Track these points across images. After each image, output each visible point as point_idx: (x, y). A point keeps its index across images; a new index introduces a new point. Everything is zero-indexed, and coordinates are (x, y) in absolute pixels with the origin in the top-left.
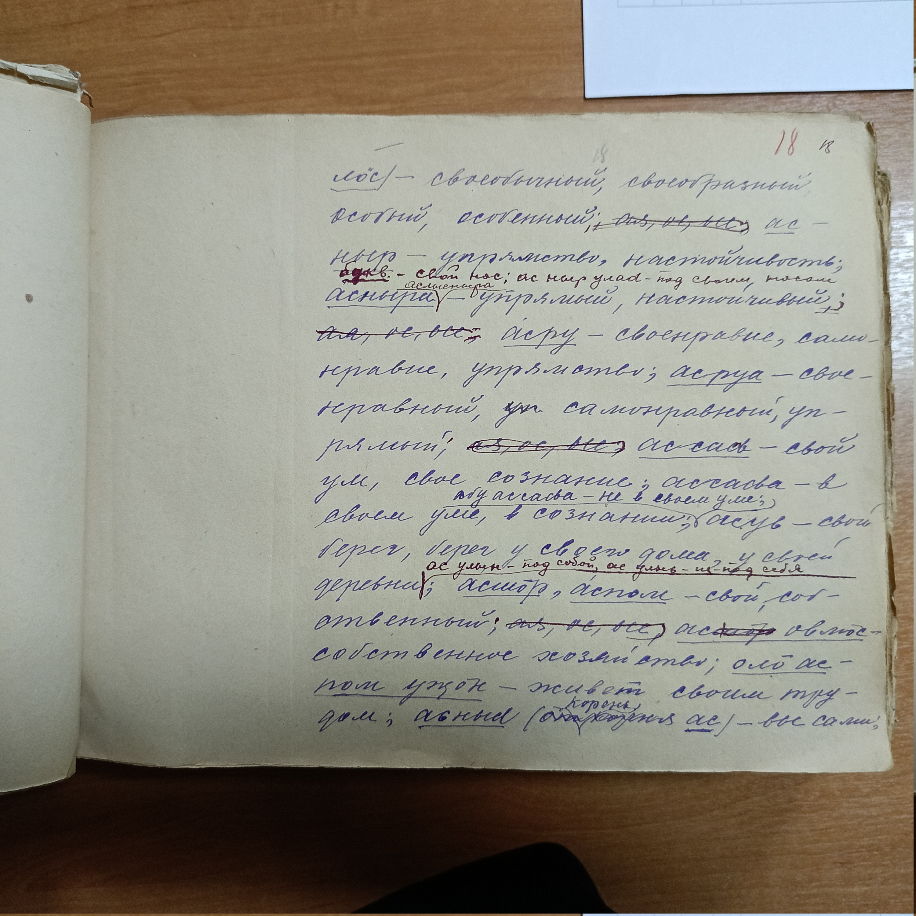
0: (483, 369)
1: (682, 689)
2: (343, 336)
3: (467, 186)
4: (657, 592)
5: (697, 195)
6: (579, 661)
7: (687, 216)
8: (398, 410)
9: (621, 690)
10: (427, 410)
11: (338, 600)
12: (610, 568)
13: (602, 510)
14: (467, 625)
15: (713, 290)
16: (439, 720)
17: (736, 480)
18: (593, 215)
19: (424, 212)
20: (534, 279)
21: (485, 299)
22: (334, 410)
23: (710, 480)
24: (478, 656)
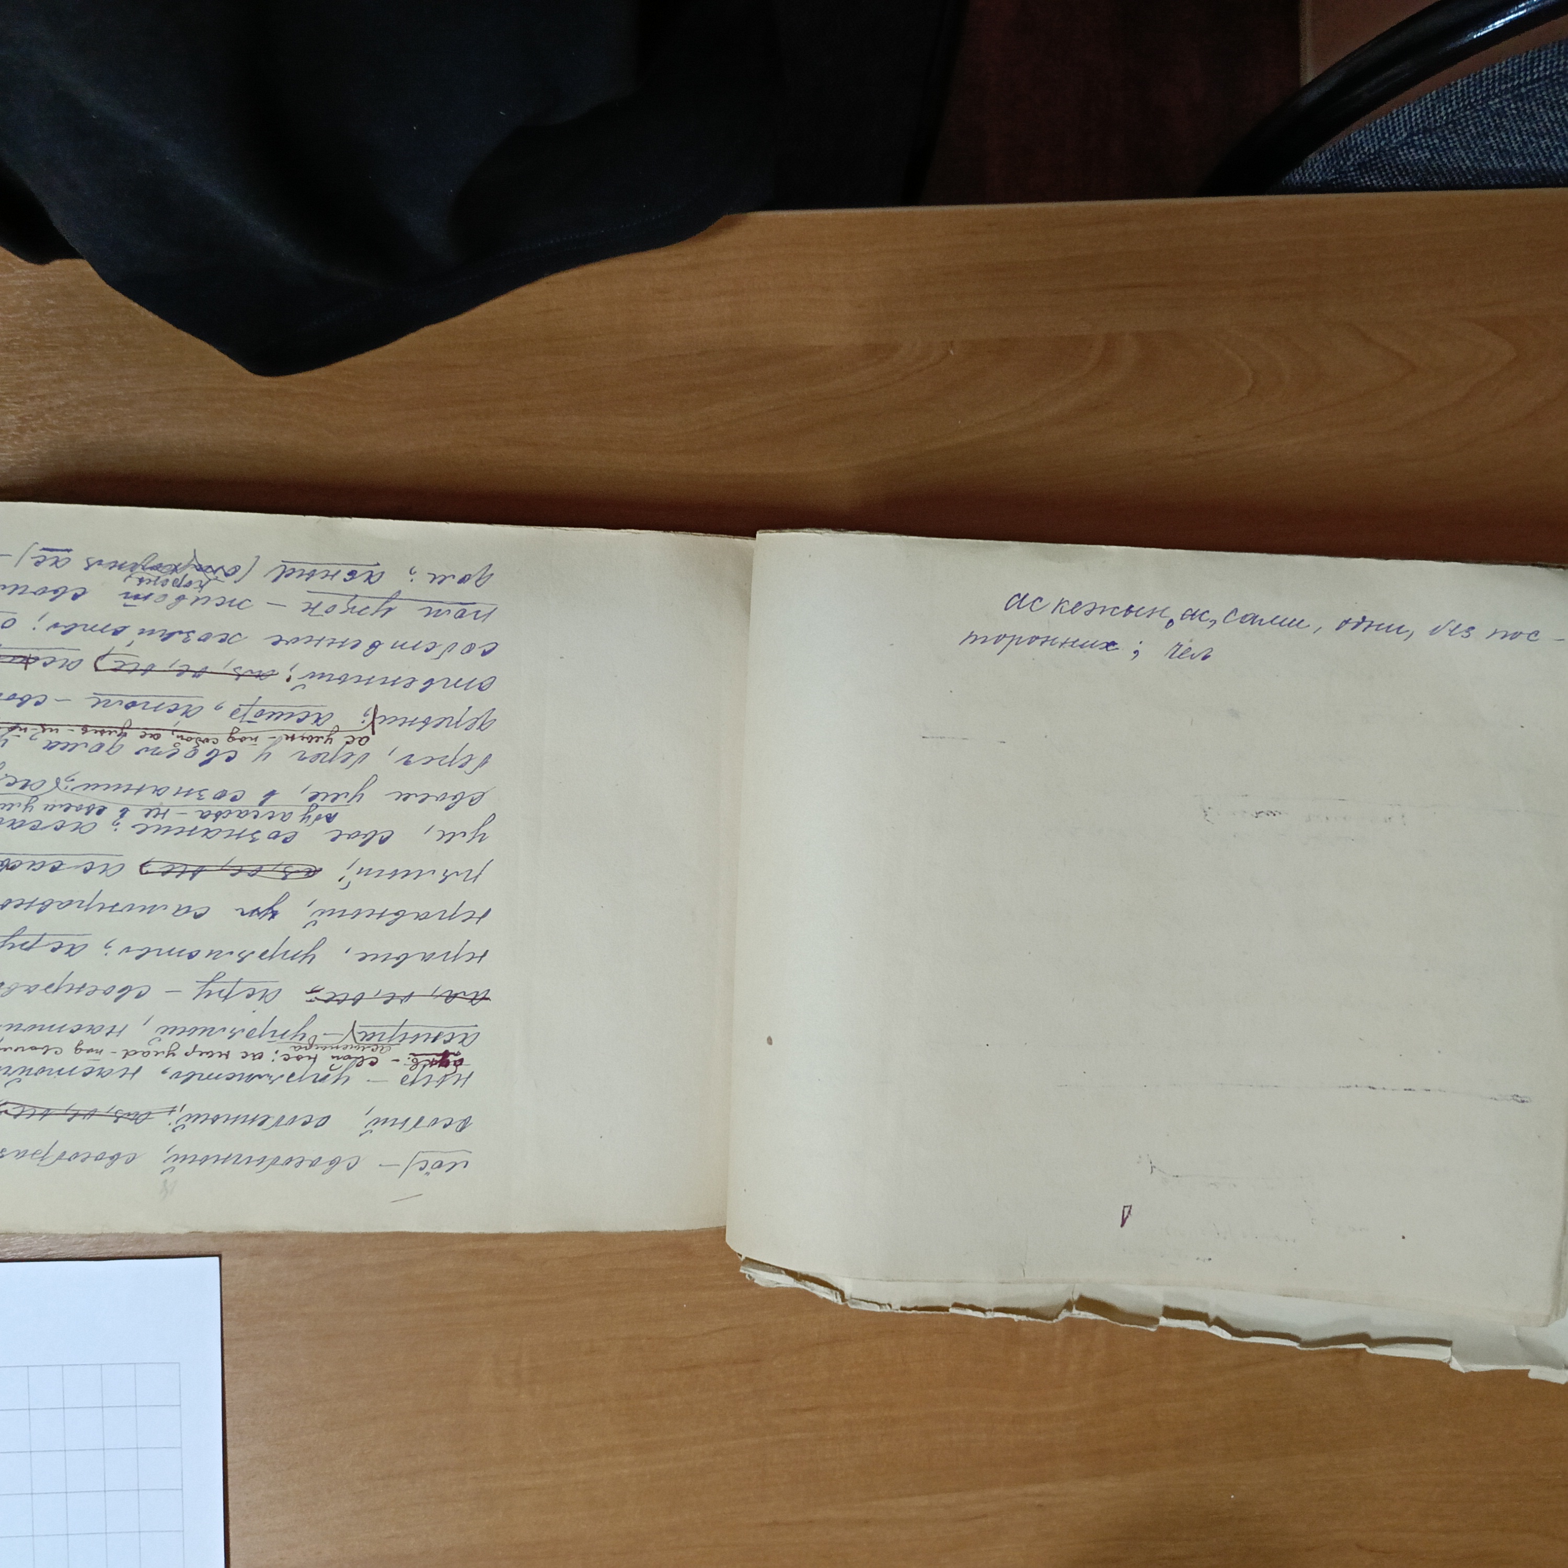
0: (303, 957)
1: (75, 597)
2: (462, 995)
3: (320, 1156)
4: (104, 706)
5: (58, 1144)
6: (193, 632)
7: (69, 1120)
8: (401, 913)
9: (146, 598)
10: (368, 913)
11: (470, 708)
12: (157, 734)
13: (166, 799)
14: (323, 675)
15: (39, 1039)
16: (356, 572)
17: (12, 829)
18: (176, 1123)
19: (368, 1128)
20: (244, 1055)
21: (300, 1033)
22: (473, 915)
23: (42, 829)
24: (310, 641)
